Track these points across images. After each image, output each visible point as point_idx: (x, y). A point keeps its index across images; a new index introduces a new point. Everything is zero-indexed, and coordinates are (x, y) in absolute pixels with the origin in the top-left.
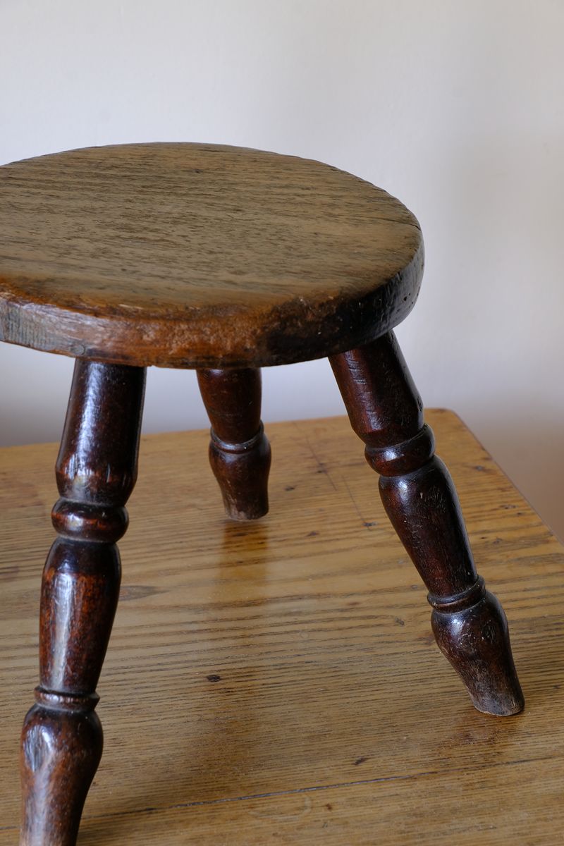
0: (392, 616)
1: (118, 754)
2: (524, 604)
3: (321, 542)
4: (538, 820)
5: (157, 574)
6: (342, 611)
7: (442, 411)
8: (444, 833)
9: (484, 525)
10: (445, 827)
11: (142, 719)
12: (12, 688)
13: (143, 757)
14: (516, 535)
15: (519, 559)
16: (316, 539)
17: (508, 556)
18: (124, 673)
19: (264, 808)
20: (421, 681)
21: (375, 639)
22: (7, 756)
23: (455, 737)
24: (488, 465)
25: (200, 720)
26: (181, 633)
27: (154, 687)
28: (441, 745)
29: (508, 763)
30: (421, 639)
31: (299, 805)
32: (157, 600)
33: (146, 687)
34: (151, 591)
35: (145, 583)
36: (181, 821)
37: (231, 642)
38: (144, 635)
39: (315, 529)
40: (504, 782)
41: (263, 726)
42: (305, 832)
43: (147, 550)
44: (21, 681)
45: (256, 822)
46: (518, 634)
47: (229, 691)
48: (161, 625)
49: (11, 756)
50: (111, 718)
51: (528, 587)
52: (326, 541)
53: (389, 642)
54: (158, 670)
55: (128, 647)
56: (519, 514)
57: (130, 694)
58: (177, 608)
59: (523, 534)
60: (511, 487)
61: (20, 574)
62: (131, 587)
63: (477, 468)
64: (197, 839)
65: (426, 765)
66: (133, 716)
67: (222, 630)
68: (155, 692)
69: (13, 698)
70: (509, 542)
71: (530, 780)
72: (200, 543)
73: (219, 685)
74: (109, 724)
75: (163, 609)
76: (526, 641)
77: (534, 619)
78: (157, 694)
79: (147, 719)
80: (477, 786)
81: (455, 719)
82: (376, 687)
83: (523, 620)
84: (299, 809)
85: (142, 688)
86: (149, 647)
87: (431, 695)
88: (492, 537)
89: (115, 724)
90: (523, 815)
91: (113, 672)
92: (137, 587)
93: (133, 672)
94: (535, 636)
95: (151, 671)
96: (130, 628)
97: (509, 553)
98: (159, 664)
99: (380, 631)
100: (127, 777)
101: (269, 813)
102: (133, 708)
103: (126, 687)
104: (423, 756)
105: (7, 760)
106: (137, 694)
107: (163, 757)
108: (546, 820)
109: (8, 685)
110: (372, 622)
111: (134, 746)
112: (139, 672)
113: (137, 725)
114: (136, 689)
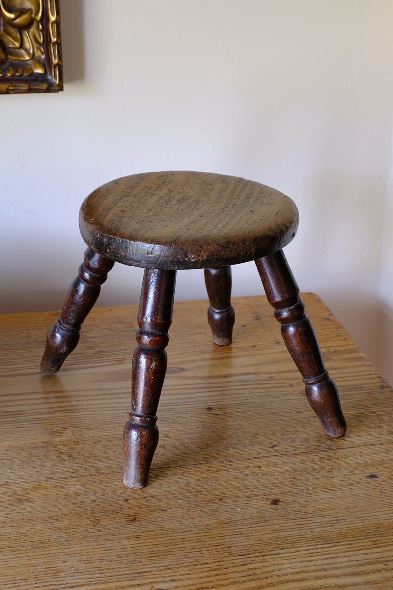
0: (288, 383)
2: (346, 379)
3: (257, 350)
4: (352, 474)
5: (185, 362)
6: (266, 380)
7: (311, 293)
8: (310, 479)
9: (329, 344)
10: (311, 477)
11: (178, 426)
13: (178, 443)
14: (343, 348)
15: (345, 359)
16: (255, 348)
17: (339, 357)
18: (170, 406)
19: (231, 466)
20: (301, 412)
21: (281, 393)
23: (315, 437)
24: (331, 317)
25: (203, 427)
26: (195, 388)
27: (184, 412)
28: (309, 440)
29: (339, 449)
30: (301, 393)
31: (246, 465)
32: (185, 374)
33: (180, 412)
34: (182, 370)
35: (180, 367)
36: (194, 471)
37: (217, 393)
38: (179, 389)
39: (255, 344)
40: (337, 457)
41: (231, 430)
42: (249, 477)
43: (180, 352)
45: (227, 472)
46: (344, 392)
47: (216, 415)
48: (187, 385)
51: (349, 371)
52: (259, 349)
53: (286, 394)
54: (185, 405)
55: (172, 394)
56: (345, 339)
58: (194, 377)
59: (346, 348)
60: (341, 327)
61: (125, 361)
62: (174, 368)
63: (326, 319)
64: (201, 480)
65: (303, 449)
66: (174, 425)
67: (213, 387)
70: (340, 351)
71: (349, 457)
72: (204, 349)
73: (212, 412)
75: (187, 378)
76: (347, 395)
77: (350, 386)
78: (185, 415)
79: (180, 426)
80: (325, 459)
81: (316, 429)
82: (281, 414)
83: (346, 386)
84: (246, 467)
85: (178, 412)
86: (181, 394)
87: (305, 418)
88: (332, 349)
90: (346, 472)
91: (165, 405)
92: (176, 368)
93: (174, 405)
94: (351, 393)
95: (182, 405)
97: (340, 356)
98: (186, 402)
99: (283, 389)
101: (233, 468)
102: (174, 421)
103: (171, 412)
104: (301, 445)
106: (176, 415)
107: (187, 443)
108: (355, 475)
109: (120, 410)
110: (279, 385)
112: (177, 405)
113: (175, 428)
114: (175, 412)
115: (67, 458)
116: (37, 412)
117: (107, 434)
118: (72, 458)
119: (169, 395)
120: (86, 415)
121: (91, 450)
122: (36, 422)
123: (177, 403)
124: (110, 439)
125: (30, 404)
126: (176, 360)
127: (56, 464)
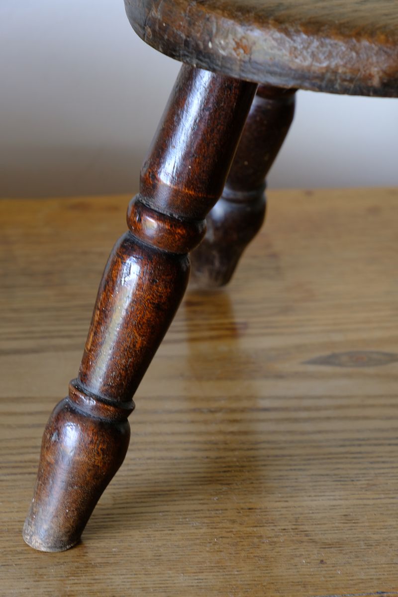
1: (350, 532)
11: (377, 496)
12: (237, 453)
13: (376, 537)
18: (360, 445)
22: (228, 525)
27: (392, 462)
33: (383, 462)
34: (392, 358)
35: (386, 351)
38: (384, 406)
44: (246, 446)
49: (232, 526)
50: (342, 493)
55: (366, 418)
57: (365, 469)
61: (249, 331)
62: (371, 353)
66: (368, 493)
68: (393, 468)
69: (238, 464)
74: (341, 499)
78: (395, 471)
79: (382, 496)
85: (378, 462)
86: (388, 418)
89: (346, 499)
91: (347, 443)
92: (377, 353)
93: (370, 445)
95: (390, 445)
96: (369, 397)
100: (357, 557)
102: (368, 484)
103: (361, 460)
105: (229, 530)
106: (373, 468)
109: (233, 450)
111: (367, 524)
112: (376, 445)
113: (371, 502)
114: (372, 463)
115: (99, 560)
116: (27, 447)
117: (200, 507)
118: (112, 560)
119: (357, 418)
120: (149, 458)
121: (160, 543)
122: (25, 470)
123: (376, 439)
124: (206, 520)
125: (9, 427)
126: (378, 334)
127: (74, 574)
